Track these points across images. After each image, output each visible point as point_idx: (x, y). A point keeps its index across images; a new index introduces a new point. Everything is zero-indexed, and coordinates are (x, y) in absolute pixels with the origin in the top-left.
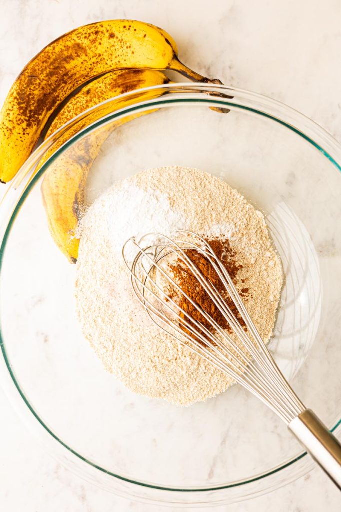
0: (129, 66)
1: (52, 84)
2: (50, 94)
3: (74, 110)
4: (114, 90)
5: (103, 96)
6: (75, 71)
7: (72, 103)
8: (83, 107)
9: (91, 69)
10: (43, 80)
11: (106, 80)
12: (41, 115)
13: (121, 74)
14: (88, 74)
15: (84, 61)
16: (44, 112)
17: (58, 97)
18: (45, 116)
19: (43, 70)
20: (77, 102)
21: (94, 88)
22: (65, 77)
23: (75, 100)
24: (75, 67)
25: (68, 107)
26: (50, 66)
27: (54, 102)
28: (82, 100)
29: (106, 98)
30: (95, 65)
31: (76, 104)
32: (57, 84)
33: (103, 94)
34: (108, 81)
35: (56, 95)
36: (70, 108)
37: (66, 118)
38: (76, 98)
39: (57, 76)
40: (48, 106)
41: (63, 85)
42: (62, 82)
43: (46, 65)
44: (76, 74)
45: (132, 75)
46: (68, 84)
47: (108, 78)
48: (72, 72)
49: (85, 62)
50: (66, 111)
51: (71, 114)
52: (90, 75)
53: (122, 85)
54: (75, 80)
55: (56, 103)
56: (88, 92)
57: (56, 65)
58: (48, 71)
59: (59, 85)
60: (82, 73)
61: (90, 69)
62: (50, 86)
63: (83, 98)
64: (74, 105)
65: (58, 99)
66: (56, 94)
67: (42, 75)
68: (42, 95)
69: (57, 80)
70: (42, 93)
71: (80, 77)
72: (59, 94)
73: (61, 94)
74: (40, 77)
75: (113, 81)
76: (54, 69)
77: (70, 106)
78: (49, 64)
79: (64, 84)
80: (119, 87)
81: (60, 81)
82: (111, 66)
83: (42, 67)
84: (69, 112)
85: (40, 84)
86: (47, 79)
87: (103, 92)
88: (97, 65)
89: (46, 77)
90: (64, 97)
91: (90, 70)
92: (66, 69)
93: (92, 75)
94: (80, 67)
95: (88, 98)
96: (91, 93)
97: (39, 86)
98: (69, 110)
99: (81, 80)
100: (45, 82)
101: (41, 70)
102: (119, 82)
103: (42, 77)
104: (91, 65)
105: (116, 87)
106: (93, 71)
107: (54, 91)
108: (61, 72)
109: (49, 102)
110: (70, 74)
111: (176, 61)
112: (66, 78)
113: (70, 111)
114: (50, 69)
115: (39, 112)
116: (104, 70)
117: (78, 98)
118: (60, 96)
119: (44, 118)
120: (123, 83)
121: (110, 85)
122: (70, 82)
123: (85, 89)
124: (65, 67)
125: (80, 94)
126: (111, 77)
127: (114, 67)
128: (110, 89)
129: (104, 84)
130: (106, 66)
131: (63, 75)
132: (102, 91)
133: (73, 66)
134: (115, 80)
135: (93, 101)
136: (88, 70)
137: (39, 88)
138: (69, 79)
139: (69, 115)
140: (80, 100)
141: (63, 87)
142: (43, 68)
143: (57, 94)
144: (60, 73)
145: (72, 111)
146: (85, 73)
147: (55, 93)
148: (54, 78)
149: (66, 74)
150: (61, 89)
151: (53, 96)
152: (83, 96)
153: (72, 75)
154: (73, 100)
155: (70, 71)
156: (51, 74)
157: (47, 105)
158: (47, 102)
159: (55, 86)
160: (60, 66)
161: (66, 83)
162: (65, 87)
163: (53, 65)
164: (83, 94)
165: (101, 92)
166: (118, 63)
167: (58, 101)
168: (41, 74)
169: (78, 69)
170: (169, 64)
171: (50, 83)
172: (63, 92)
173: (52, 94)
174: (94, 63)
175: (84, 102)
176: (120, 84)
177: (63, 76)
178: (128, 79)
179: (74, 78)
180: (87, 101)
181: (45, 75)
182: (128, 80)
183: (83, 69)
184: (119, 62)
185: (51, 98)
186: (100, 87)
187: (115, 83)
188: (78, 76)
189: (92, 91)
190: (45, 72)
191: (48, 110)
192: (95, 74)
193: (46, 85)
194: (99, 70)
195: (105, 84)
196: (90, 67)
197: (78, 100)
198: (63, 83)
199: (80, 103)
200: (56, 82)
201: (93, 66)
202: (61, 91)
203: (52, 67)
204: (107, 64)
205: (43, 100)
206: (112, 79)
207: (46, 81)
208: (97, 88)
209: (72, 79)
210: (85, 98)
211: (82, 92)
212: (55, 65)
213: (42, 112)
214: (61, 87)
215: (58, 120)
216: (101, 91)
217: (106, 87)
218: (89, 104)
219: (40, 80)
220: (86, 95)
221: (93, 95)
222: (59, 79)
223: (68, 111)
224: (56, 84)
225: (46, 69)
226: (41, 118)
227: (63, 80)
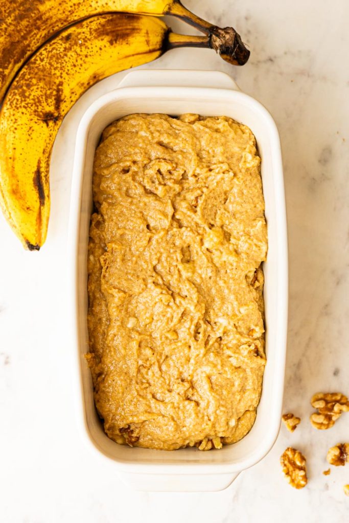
0: (119, 8)
1: (21, 29)
2: (18, 42)
3: (47, 58)
4: (100, 38)
5: (86, 44)
6: (51, 14)
7: (46, 49)
8: (60, 56)
9: (72, 12)
10: (10, 24)
11: (92, 24)
12: (7, 68)
13: (111, 18)
14: (67, 18)
15: (62, 2)
16: (11, 66)
17: (29, 46)
18: (12, 69)
19: (10, 11)
20: (53, 49)
21: (76, 33)
22: (38, 21)
23: (51, 46)
24: (50, 9)
25: (41, 54)
26: (20, 6)
27: (23, 52)
28: (60, 46)
29: (90, 46)
30: (76, 7)
31: (51, 51)
32: (28, 29)
33: (86, 41)
34: (94, 26)
35: (26, 44)
36: (44, 56)
37: (37, 67)
38: (51, 43)
39: (28, 19)
40: (15, 58)
41: (35, 31)
42: (34, 27)
43: (15, 5)
44: (51, 18)
45: (126, 21)
46: (41, 30)
47: (95, 22)
48: (47, 15)
49: (64, 3)
50: (38, 58)
51: (43, 63)
52: (69, 19)
53: (112, 32)
54: (50, 25)
55: (26, 53)
56: (68, 38)
57: (27, 6)
58: (17, 12)
59: (30, 31)
60: (60, 16)
61: (70, 11)
62: (19, 31)
63: (61, 45)
64: (49, 52)
65: (28, 48)
66: (26, 42)
67: (9, 18)
68: (8, 44)
69: (28, 25)
70: (9, 41)
71: (57, 21)
72: (30, 42)
73: (33, 42)
74: (7, 20)
75: (100, 27)
76: (24, 11)
77: (44, 52)
78: (18, 4)
79: (37, 31)
80: (107, 34)
81: (32, 26)
82: (96, 9)
83: (9, 8)
84: (42, 60)
85: (6, 29)
86: (14, 23)
87: (86, 39)
88: (79, 7)
89: (15, 20)
90: (36, 46)
91: (69, 13)
92: (39, 11)
93: (72, 20)
94: (57, 9)
95: (67, 45)
96: (71, 39)
97: (5, 32)
98: (42, 57)
99: (58, 26)
100: (12, 28)
101: (8, 11)
102: (108, 28)
103: (9, 20)
104: (71, 7)
105: (103, 34)
106: (74, 14)
107: (24, 38)
108: (33, 15)
109: (17, 52)
110: (44, 18)
111: (178, 5)
112: (39, 22)
113: (43, 58)
114: (19, 10)
115: (5, 64)
116: (87, 14)
117: (54, 43)
118: (31, 45)
119: (10, 73)
120: (113, 30)
121: (96, 30)
122: (44, 27)
123: (65, 34)
124: (38, 9)
125: (58, 38)
126: (98, 21)
127: (99, 10)
128: (96, 35)
129: (88, 29)
130: (90, 9)
131: (35, 18)
132: (86, 37)
133: (48, 7)
134: (103, 26)
135: (73, 50)
136: (67, 13)
137: (5, 34)
138: (42, 23)
139: (42, 64)
140: (56, 47)
141: (35, 34)
142: (11, 9)
143: (28, 42)
144: (32, 16)
145: (45, 59)
146: (63, 16)
147: (24, 42)
148: (24, 23)
149: (40, 18)
150: (32, 36)
151: (22, 44)
152: (60, 42)
153: (47, 19)
154: (49, 45)
155: (45, 14)
156: (21, 18)
157: (14, 56)
158: (15, 52)
159: (25, 32)
160: (32, 7)
161: (38, 28)
162: (38, 33)
163: (23, 6)
164: (61, 39)
165: (84, 39)
166: (105, 5)
167: (29, 51)
168: (8, 16)
169: (55, 11)
170: (170, 9)
171: (18, 28)
172: (35, 41)
173: (22, 42)
174: (74, 5)
175: (62, 50)
176: (109, 30)
177: (35, 21)
178: (119, 25)
179: (49, 22)
180: (65, 49)
181: (13, 18)
182: (120, 27)
183: (61, 11)
184: (107, 4)
185: (20, 47)
186: (84, 33)
187: (102, 29)
188: (54, 20)
189: (73, 36)
190: (13, 15)
191: (16, 62)
192: (76, 18)
193: (13, 30)
194: (82, 13)
195: (90, 29)
196: (70, 9)
197: (54, 46)
198: (35, 29)
199: (57, 50)
200: (26, 27)
201: (73, 8)
202: (32, 38)
203: (21, 8)
204: (91, 6)
205: (9, 50)
206: (100, 24)
207: (14, 25)
208: (79, 34)
209: (46, 24)
210: (64, 45)
211: (60, 37)
212: (25, 6)
213: (9, 64)
214: (33, 33)
215: (27, 69)
216: (84, 37)
217: (91, 33)
218: (68, 52)
219: (7, 25)
220: (64, 41)
221: (73, 42)
222: (30, 24)
223: (40, 58)
224: (26, 30)
225: (14, 10)
226: (7, 72)
227: (35, 25)
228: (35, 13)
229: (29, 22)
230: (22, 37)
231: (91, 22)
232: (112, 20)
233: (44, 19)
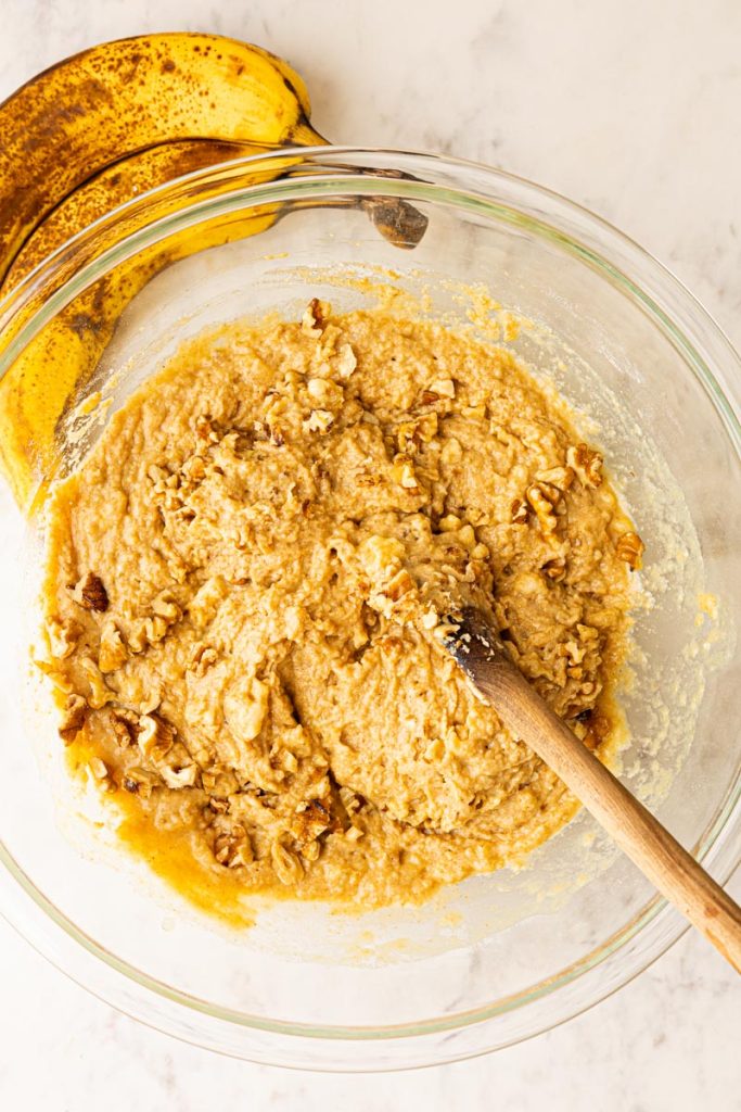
0: (204, 133)
1: (33, 165)
2: (28, 187)
3: (78, 215)
6: (86, 140)
7: (76, 200)
8: (100, 211)
9: (122, 138)
10: (15, 155)
11: (157, 158)
12: (8, 232)
13: (190, 148)
14: (115, 147)
15: (106, 119)
16: (15, 228)
17: (47, 194)
18: (17, 234)
19: (14, 134)
20: (88, 200)
21: (129, 174)
22: (63, 152)
23: (84, 194)
24: (85, 132)
25: (68, 208)
26: (31, 126)
27: (37, 205)
28: (100, 195)
30: (130, 128)
31: (85, 204)
32: (45, 166)
33: (145, 188)
34: (160, 161)
35: (42, 191)
36: (71, 211)
37: (59, 231)
38: (86, 190)
39: (45, 148)
40: (23, 214)
41: (59, 169)
42: (56, 162)
43: (23, 124)
44: (87, 146)
45: (215, 154)
46: (69, 167)
47: (162, 156)
48: (80, 141)
49: (109, 122)
50: (62, 215)
51: (71, 224)
52: (118, 149)
54: (84, 160)
55: (42, 207)
56: (115, 181)
57: (45, 125)
58: (27, 136)
59: (50, 169)
60: (101, 144)
61: (118, 136)
62: (29, 169)
63: (103, 193)
64: (81, 204)
65: (46, 199)
66: (42, 188)
67: (13, 145)
68: (11, 190)
69: (46, 158)
70: (12, 186)
71: (96, 153)
72: (50, 188)
73: (54, 189)
74: (9, 150)
75: (170, 163)
76: (40, 133)
77: (73, 205)
78: (28, 122)
79: (61, 168)
81: (52, 160)
82: (164, 133)
83: (12, 128)
84: (69, 219)
85: (7, 164)
86: (22, 154)
87: (146, 184)
88: (135, 128)
89: (23, 149)
90: (59, 195)
91: (118, 140)
92: (66, 135)
93: (123, 151)
94: (96, 132)
95: (113, 194)
96: (120, 184)
97: (6, 170)
98: (68, 214)
99: (98, 160)
100: (18, 162)
101: (10, 134)
102: (184, 165)
103: (13, 150)
104: (121, 128)
106: (126, 142)
107: (39, 180)
108: (55, 141)
109: (26, 205)
110: (74, 146)
111: (305, 128)
112: (65, 154)
113: (71, 216)
114: (30, 132)
115: (4, 224)
116: (149, 141)
117: (90, 190)
118: (51, 193)
119: (13, 240)
121: (163, 169)
122: (74, 163)
123: (110, 174)
124: (63, 132)
125: (97, 182)
126: (168, 154)
127: (170, 135)
128: (163, 178)
129: (150, 167)
130: (154, 133)
131: (58, 147)
132: (146, 181)
133: (81, 128)
134: (176, 162)
135: (122, 202)
136: (114, 139)
137: (5, 173)
138: (71, 155)
139: (68, 225)
140: (94, 196)
141: (58, 174)
142: (15, 130)
143: (45, 188)
144: (52, 143)
145: (74, 217)
146: (107, 144)
147: (39, 187)
148: (39, 154)
149: (67, 147)
150: (53, 177)
151: (35, 192)
152: (101, 188)
153: (79, 149)
154: (81, 193)
155: (75, 139)
156: (33, 145)
157: (21, 212)
158: (22, 205)
159: (40, 170)
160: (52, 128)
161: (64, 164)
162: (63, 173)
163: (37, 124)
164: (104, 183)
165: (142, 184)
166: (179, 126)
167: (47, 202)
168: (10, 143)
169: (92, 135)
170: (290, 134)
171: (29, 163)
172: (58, 185)
173: (35, 187)
174: (127, 124)
175: (103, 201)
177: (58, 151)
178: (204, 161)
179: (83, 154)
180: (109, 200)
181: (19, 146)
183: (104, 136)
184: (183, 125)
185: (31, 196)
186: (142, 173)
187: (174, 168)
188: (91, 150)
189: (123, 179)
190: (19, 140)
191: (24, 222)
192: (130, 148)
193: (20, 167)
194: (140, 139)
195: (154, 167)
196: (119, 132)
197: (90, 194)
198: (59, 165)
199: (94, 201)
200: (43, 162)
201: (124, 131)
202: (53, 182)
203: (34, 129)
204: (155, 127)
205: (11, 201)
206: (170, 158)
207: (21, 158)
208: (134, 174)
209: (78, 157)
210: (107, 193)
211: (102, 179)
212: (41, 125)
213: (11, 225)
214: (54, 173)
215: (42, 233)
216: (142, 181)
217: (154, 174)
218: (114, 205)
219: (8, 157)
220: (108, 187)
221: (124, 188)
222: (49, 157)
223: (65, 215)
224: (42, 167)
225: (22, 132)
226: (7, 238)
227: (58, 158)
228: (57, 138)
229: (47, 153)
230: (35, 178)
231: (155, 155)
232: (191, 152)
233: (73, 148)
